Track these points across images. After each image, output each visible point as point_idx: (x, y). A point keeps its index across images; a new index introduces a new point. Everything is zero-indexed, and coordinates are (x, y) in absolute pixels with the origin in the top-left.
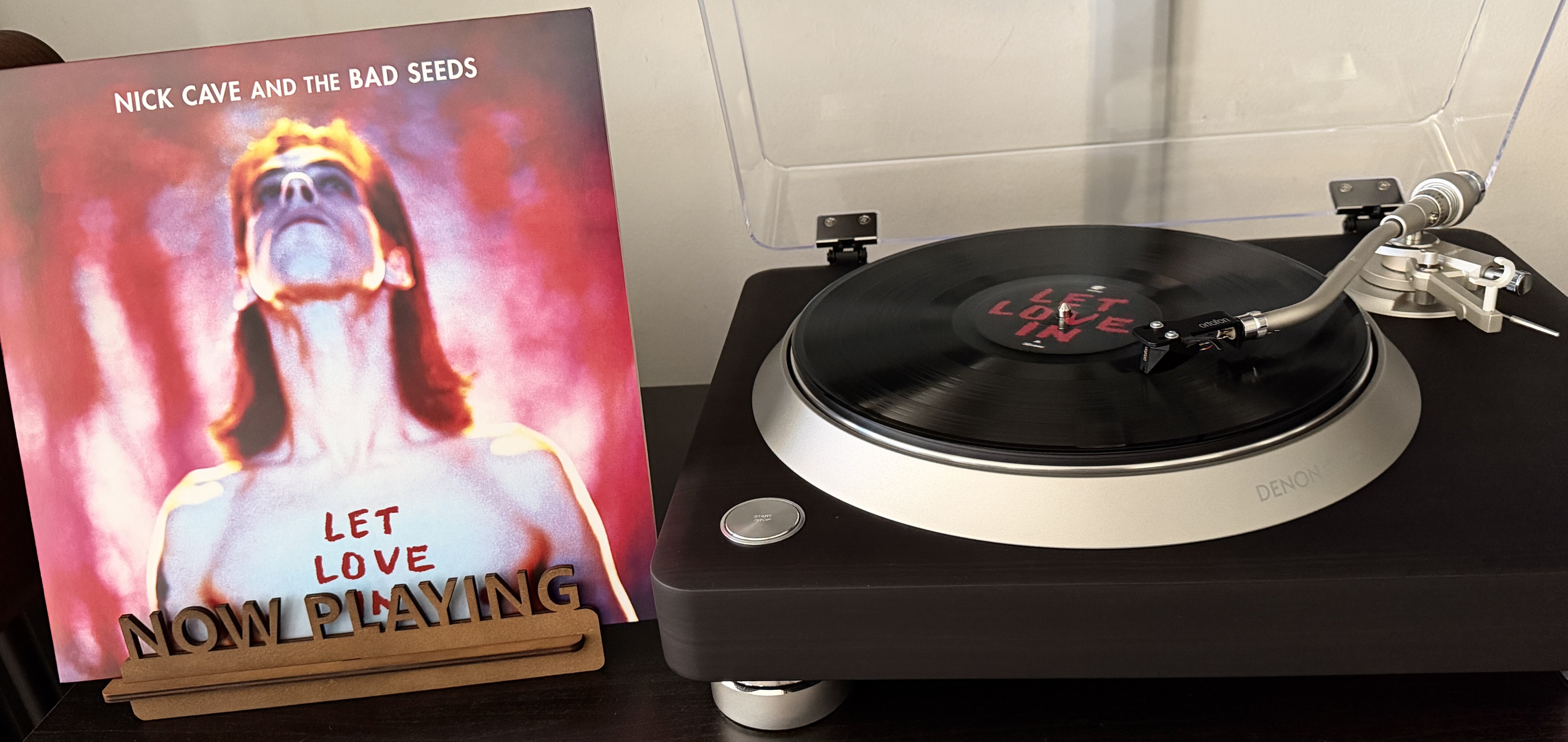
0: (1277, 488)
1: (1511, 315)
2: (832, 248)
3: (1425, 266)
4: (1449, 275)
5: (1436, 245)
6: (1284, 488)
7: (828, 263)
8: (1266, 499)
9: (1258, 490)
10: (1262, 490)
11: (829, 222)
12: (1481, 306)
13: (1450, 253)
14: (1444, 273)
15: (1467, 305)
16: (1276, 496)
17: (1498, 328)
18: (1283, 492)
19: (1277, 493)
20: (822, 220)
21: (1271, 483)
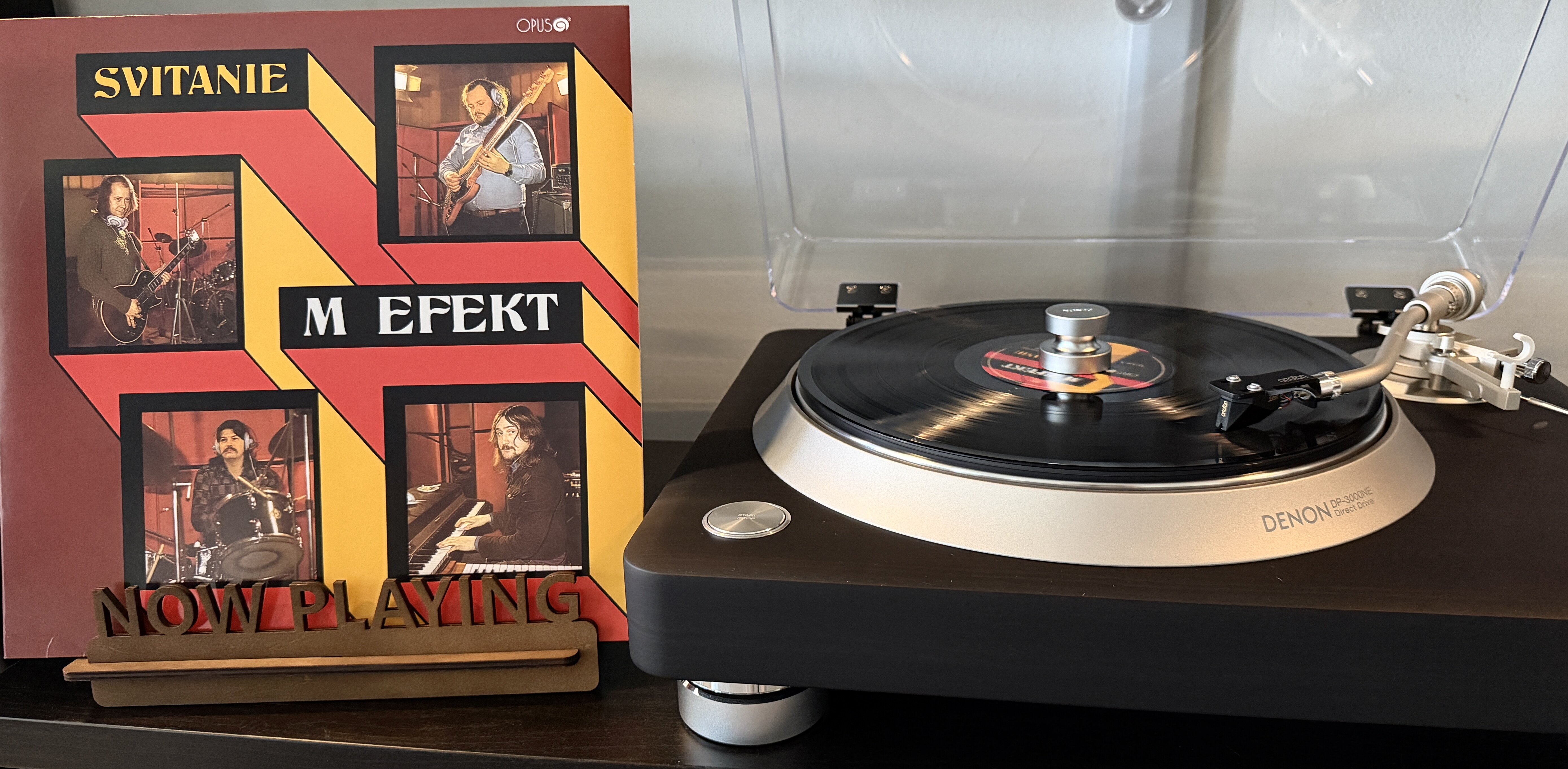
0: (1284, 520)
1: (1528, 397)
2: (851, 314)
3: (1441, 351)
6: (1291, 521)
7: (845, 327)
8: (1272, 529)
9: (1264, 519)
10: (1268, 519)
11: (851, 289)
12: (1499, 386)
14: (1459, 358)
15: (1483, 383)
16: (1283, 528)
17: (1516, 406)
18: (1290, 525)
19: (1284, 524)
20: (843, 287)
21: (1278, 515)
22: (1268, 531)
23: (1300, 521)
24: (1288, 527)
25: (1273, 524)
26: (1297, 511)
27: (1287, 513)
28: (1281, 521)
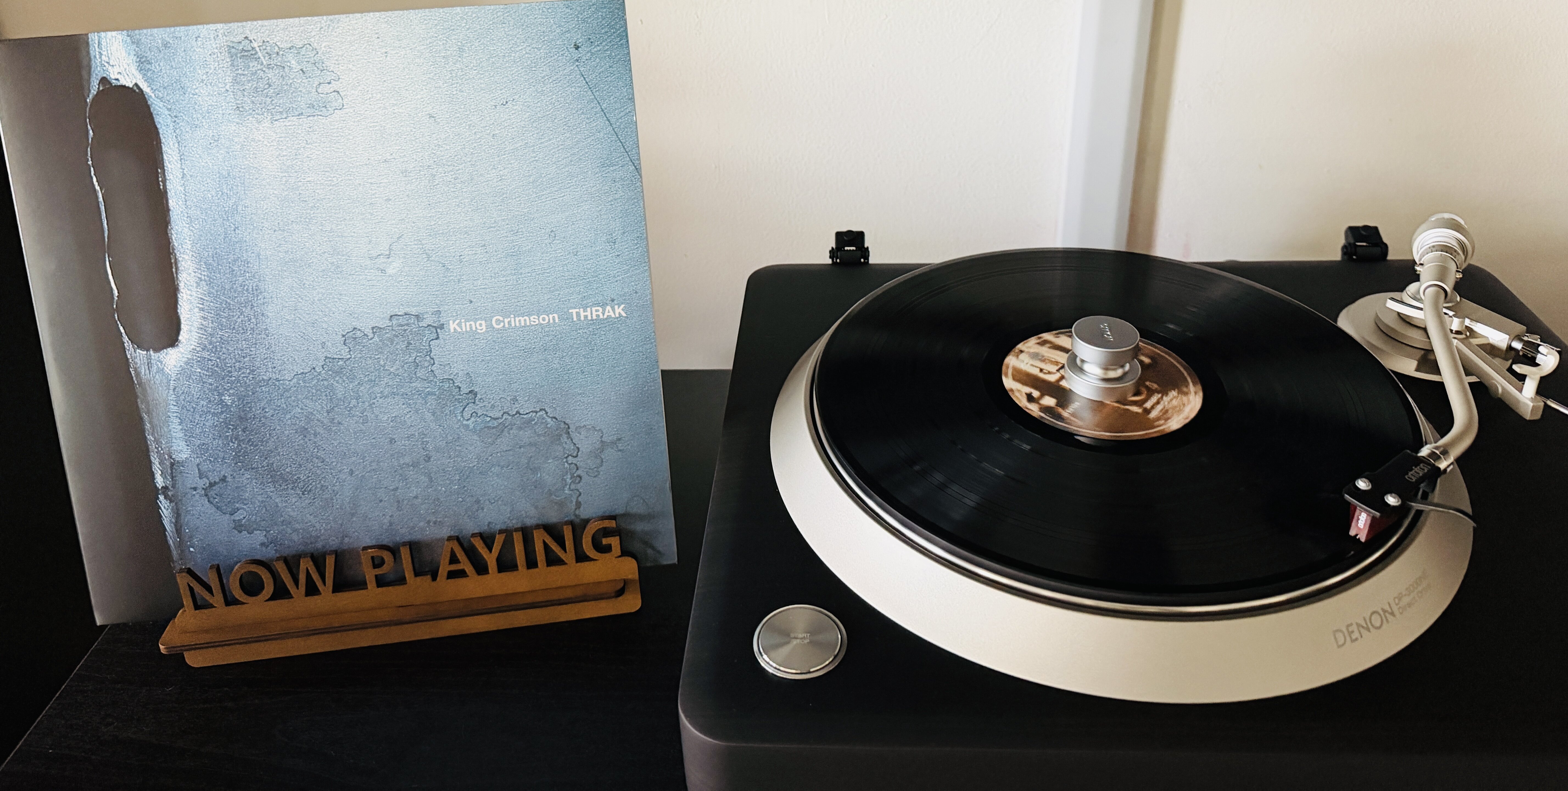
0: (1353, 632)
1: (1548, 400)
4: (1475, 341)
6: (1360, 632)
8: (1343, 645)
9: (1335, 636)
10: (1339, 635)
12: (1521, 391)
14: (1472, 340)
15: (1503, 385)
16: (1353, 641)
17: (1538, 416)
18: (1359, 638)
19: (1354, 637)
21: (1348, 626)
22: (1339, 646)
23: (1369, 630)
24: (1356, 639)
25: (1343, 639)
26: (1364, 619)
27: (1357, 623)
28: (1350, 634)
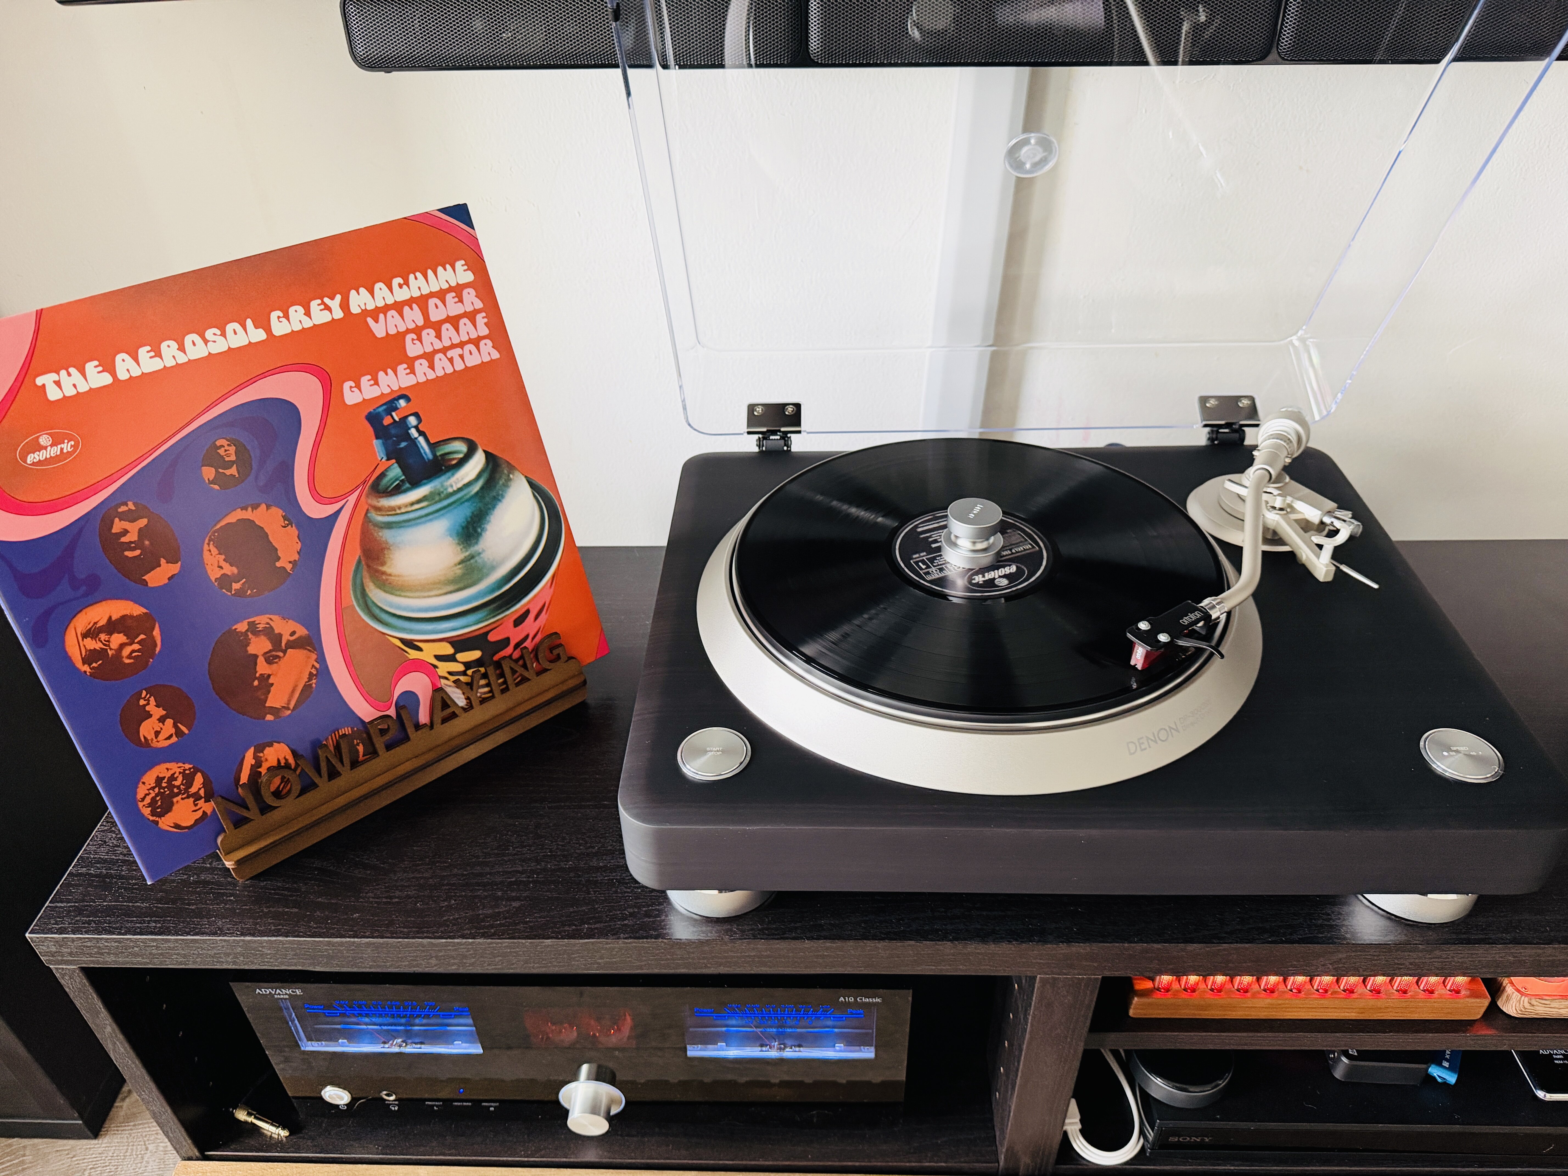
0: (1143, 743)
1: (1341, 564)
2: (761, 436)
3: (1274, 508)
4: (1293, 516)
5: (1287, 483)
6: (1148, 743)
7: (756, 449)
8: (1134, 753)
9: (1128, 746)
10: (1131, 745)
11: (759, 410)
12: (1318, 557)
13: (1296, 496)
14: (1290, 516)
15: (1308, 554)
16: (1142, 750)
17: (1330, 578)
18: (1147, 746)
19: (1143, 747)
20: (751, 408)
21: (1139, 739)
22: (1131, 754)
23: (1156, 742)
24: (1145, 749)
25: (1134, 748)
26: (1153, 734)
27: (1147, 737)
28: (1140, 744)
